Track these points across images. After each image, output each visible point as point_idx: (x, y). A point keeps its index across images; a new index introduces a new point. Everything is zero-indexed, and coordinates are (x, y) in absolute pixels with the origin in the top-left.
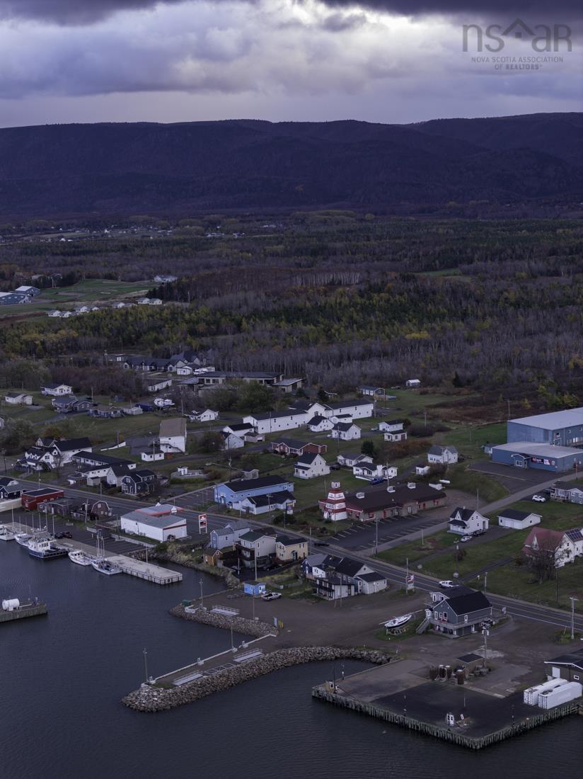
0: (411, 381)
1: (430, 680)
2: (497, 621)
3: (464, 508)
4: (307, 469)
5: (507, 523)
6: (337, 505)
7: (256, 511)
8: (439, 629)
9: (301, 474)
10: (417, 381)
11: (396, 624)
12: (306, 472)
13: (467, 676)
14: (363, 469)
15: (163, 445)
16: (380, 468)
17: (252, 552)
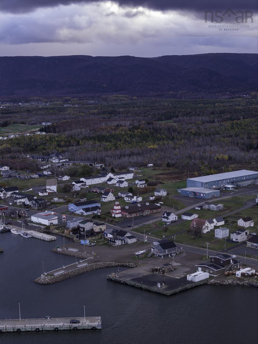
0: (150, 165)
1: (152, 273)
2: (179, 253)
3: (168, 212)
4: (106, 198)
5: (185, 218)
6: (118, 211)
7: (85, 214)
8: (156, 256)
9: (103, 200)
10: (152, 165)
11: (140, 253)
12: (105, 199)
13: (166, 271)
14: (129, 198)
15: (48, 189)
16: (135, 197)
17: (84, 229)
